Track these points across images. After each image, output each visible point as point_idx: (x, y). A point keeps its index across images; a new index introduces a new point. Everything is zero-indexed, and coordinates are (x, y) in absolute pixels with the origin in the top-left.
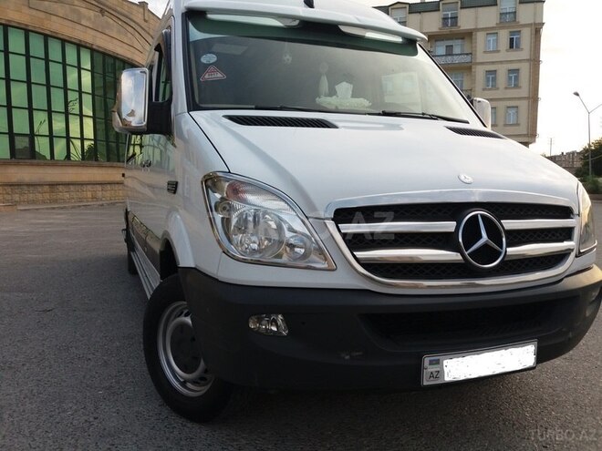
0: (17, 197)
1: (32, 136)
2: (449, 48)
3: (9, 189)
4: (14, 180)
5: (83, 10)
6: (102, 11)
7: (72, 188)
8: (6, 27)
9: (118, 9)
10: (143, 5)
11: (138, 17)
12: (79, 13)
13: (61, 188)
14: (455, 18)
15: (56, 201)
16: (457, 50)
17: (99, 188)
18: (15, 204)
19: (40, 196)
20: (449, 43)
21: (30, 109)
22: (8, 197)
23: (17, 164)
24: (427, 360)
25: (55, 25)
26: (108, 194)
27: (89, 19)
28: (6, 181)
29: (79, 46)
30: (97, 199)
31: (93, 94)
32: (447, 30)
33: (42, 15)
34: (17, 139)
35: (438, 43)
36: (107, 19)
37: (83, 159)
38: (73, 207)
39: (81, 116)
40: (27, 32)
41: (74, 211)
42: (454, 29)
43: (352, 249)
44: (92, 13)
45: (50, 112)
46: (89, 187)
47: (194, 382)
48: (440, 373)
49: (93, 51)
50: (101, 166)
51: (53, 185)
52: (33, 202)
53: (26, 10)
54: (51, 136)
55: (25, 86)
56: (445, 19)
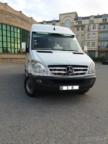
0: (4, 61)
1: (7, 48)
2: (104, 27)
3: (2, 59)
4: (3, 57)
5: (18, 20)
6: (22, 20)
7: (15, 59)
8: (2, 24)
9: (26, 19)
10: (32, 18)
11: (30, 21)
12: (17, 21)
13: (13, 59)
14: (106, 19)
15: (12, 62)
16: (106, 27)
17: (21, 59)
18: (3, 62)
19: (8, 61)
20: (104, 25)
21: (7, 42)
22: (2, 61)
23: (4, 54)
24: (60, 87)
25: (13, 24)
26: (23, 61)
27: (20, 22)
28: (1, 57)
29: (17, 28)
30: (21, 62)
31: (20, 39)
32: (104, 22)
33: (9, 21)
34: (4, 48)
35: (102, 25)
36: (23, 22)
37: (18, 53)
38: (16, 63)
39: (17, 43)
40: (6, 25)
41: (16, 64)
42: (106, 22)
43: (50, 71)
44: (20, 20)
45: (11, 42)
46: (19, 59)
47: (31, 91)
48: (62, 88)
49: (20, 29)
50: (22, 55)
51: (11, 59)
52: (7, 62)
53: (6, 20)
54: (11, 48)
55: (6, 37)
56: (104, 19)
